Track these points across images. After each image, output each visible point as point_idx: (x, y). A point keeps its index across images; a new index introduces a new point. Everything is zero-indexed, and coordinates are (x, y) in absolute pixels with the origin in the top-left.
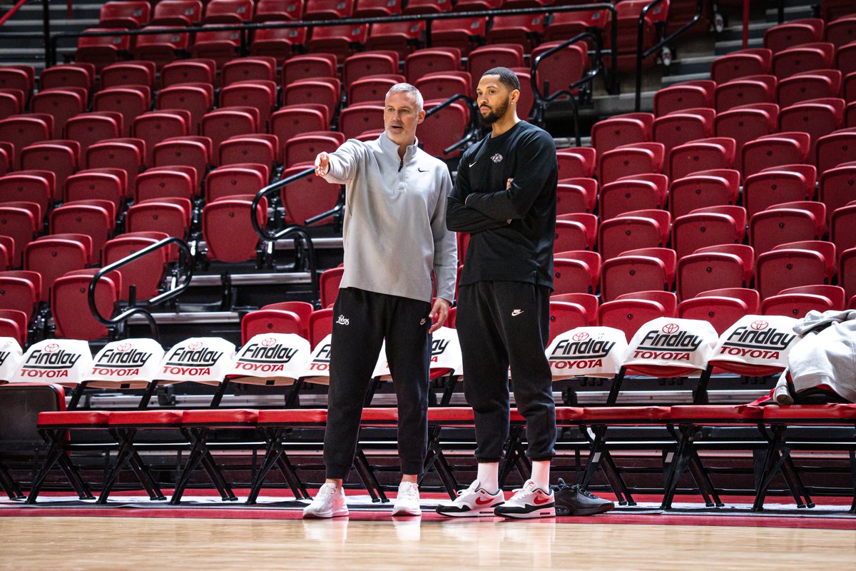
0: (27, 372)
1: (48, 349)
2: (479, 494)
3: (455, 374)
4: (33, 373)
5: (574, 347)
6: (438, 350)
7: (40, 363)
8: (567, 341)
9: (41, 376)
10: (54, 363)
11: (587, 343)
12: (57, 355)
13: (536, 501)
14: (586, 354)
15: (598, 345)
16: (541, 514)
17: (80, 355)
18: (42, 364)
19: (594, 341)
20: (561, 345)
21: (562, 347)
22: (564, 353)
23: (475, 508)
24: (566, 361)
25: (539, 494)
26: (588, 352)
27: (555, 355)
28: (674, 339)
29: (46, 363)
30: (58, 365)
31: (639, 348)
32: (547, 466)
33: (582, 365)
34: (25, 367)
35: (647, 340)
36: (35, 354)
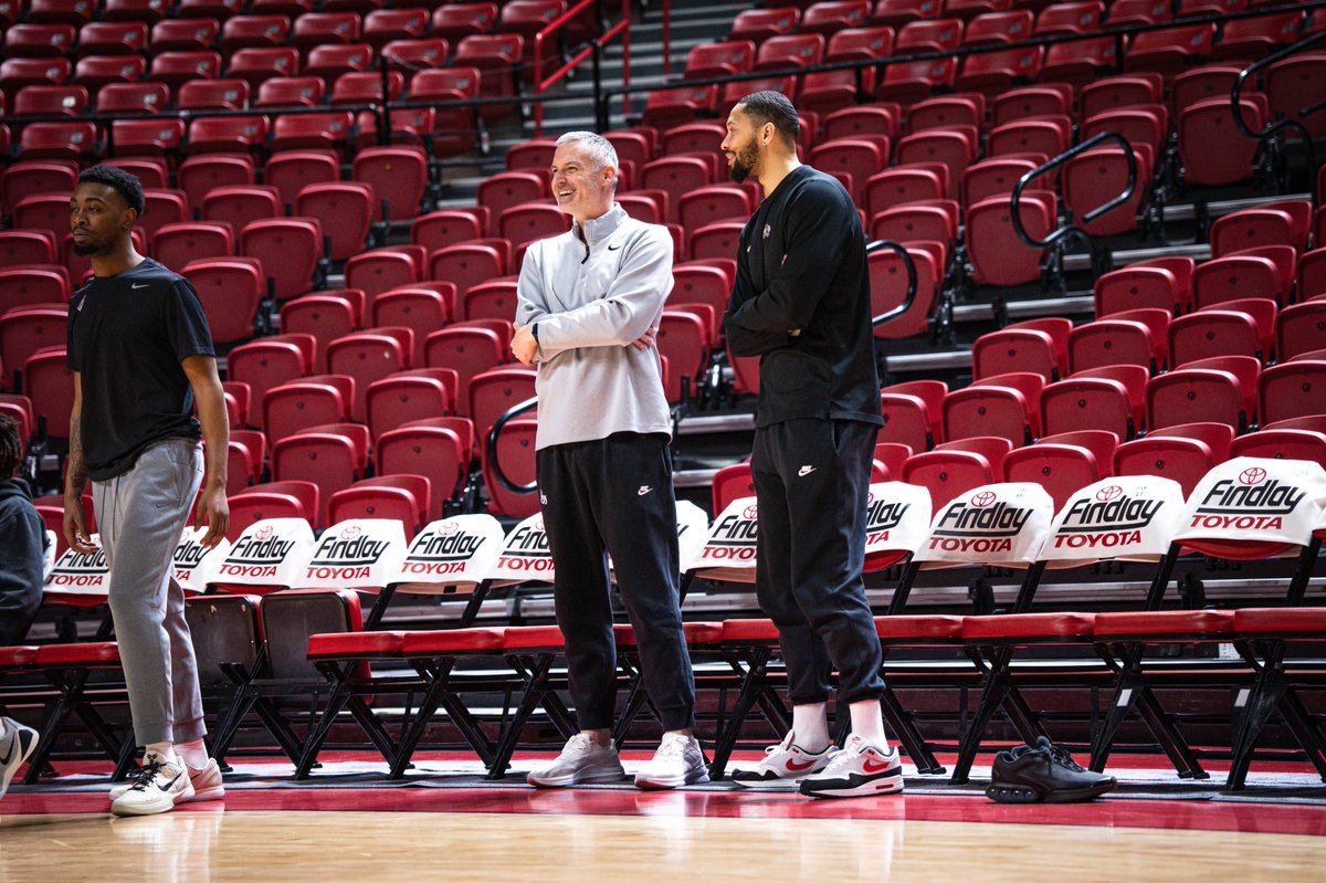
0: (315, 572)
1: (346, 535)
2: (790, 754)
3: (913, 560)
4: (323, 573)
5: (1098, 510)
6: (890, 522)
7: (333, 557)
8: (1087, 500)
9: (334, 577)
10: (352, 556)
11: (1118, 504)
12: (356, 543)
13: (867, 766)
14: (1116, 523)
15: (1136, 507)
16: (878, 788)
17: (388, 543)
18: (337, 559)
19: (1129, 500)
20: (1078, 507)
21: (1079, 511)
22: (1082, 522)
23: (787, 776)
24: (1085, 534)
25: (870, 755)
26: (1120, 519)
27: (1067, 526)
28: (1257, 493)
29: (341, 557)
30: (358, 560)
31: (1200, 510)
32: (875, 709)
33: (1110, 540)
34: (313, 563)
35: (1213, 496)
36: (328, 544)
